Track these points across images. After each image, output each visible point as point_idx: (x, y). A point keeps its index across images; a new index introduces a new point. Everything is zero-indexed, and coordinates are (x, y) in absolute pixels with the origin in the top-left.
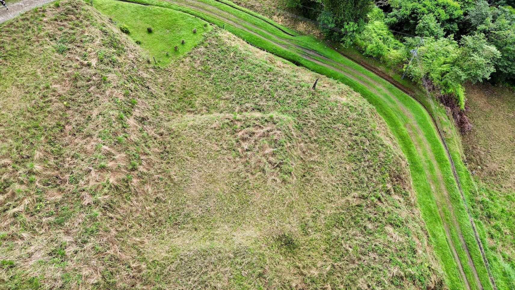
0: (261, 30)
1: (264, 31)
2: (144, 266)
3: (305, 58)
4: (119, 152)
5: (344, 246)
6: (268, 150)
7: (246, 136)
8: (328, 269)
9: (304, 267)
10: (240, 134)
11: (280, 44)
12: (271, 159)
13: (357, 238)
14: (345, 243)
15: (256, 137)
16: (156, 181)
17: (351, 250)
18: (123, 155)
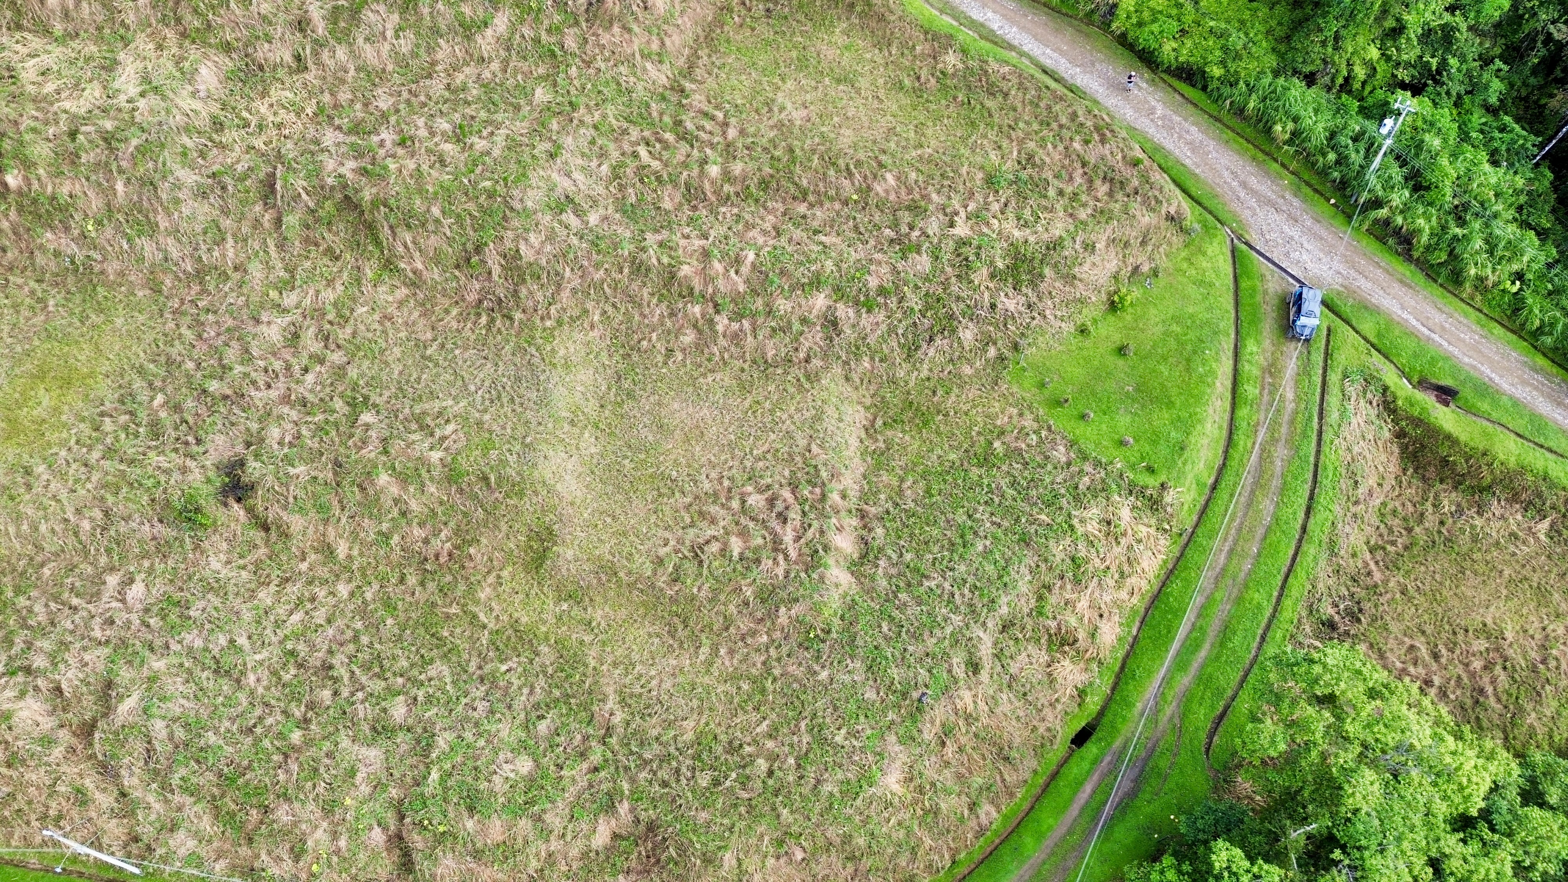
0: (1207, 646)
1: (1203, 653)
2: (548, 323)
3: (1108, 759)
4: (747, 281)
5: (515, 659)
6: (736, 545)
7: (780, 506)
8: (482, 616)
9: (499, 577)
10: (786, 494)
11: (1160, 696)
12: (715, 547)
13: (526, 691)
14: (519, 663)
15: (774, 524)
16: (706, 351)
17: (504, 668)
18: (742, 288)
